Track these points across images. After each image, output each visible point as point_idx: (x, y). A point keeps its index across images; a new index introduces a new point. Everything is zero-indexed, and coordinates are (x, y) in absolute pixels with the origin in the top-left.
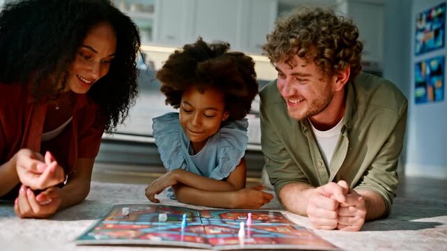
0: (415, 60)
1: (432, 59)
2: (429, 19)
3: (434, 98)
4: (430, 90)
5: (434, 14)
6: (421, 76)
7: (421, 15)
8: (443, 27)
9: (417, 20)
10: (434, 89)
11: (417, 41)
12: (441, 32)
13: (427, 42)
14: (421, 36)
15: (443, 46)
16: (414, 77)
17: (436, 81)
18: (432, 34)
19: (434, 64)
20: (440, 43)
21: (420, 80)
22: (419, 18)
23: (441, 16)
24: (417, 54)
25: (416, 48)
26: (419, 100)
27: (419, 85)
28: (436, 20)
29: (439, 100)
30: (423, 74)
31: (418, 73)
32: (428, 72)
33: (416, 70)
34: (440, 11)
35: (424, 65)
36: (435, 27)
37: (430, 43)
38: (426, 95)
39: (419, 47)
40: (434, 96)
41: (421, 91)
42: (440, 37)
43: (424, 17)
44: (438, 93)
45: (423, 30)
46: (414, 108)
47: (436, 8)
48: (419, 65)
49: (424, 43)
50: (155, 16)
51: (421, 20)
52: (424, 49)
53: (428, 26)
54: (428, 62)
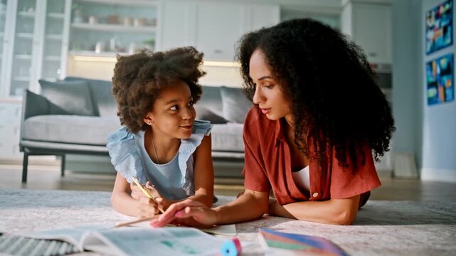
0: (427, 59)
1: (441, 58)
2: (438, 16)
3: (445, 100)
4: (441, 90)
5: (442, 10)
6: (432, 76)
7: (430, 12)
8: (451, 24)
9: (427, 18)
10: (445, 89)
11: (427, 40)
12: (449, 29)
13: (436, 40)
14: (431, 34)
15: (452, 43)
16: (426, 78)
17: (446, 80)
18: (441, 31)
19: (444, 63)
20: (448, 41)
21: (432, 80)
22: (428, 15)
23: (449, 12)
24: (428, 54)
25: (426, 46)
26: (432, 101)
27: (431, 85)
28: (444, 16)
29: (450, 101)
30: (434, 73)
31: (429, 73)
32: (439, 71)
33: (427, 70)
34: (448, 7)
35: (434, 64)
36: (444, 24)
37: (440, 42)
38: (437, 95)
39: (429, 45)
40: (445, 96)
41: (432, 92)
42: (449, 34)
43: (433, 14)
44: (449, 92)
45: (432, 28)
46: (427, 110)
47: (444, 5)
48: (430, 64)
49: (434, 41)
50: (158, 29)
51: (430, 17)
52: (435, 48)
53: (437, 24)
54: (438, 60)
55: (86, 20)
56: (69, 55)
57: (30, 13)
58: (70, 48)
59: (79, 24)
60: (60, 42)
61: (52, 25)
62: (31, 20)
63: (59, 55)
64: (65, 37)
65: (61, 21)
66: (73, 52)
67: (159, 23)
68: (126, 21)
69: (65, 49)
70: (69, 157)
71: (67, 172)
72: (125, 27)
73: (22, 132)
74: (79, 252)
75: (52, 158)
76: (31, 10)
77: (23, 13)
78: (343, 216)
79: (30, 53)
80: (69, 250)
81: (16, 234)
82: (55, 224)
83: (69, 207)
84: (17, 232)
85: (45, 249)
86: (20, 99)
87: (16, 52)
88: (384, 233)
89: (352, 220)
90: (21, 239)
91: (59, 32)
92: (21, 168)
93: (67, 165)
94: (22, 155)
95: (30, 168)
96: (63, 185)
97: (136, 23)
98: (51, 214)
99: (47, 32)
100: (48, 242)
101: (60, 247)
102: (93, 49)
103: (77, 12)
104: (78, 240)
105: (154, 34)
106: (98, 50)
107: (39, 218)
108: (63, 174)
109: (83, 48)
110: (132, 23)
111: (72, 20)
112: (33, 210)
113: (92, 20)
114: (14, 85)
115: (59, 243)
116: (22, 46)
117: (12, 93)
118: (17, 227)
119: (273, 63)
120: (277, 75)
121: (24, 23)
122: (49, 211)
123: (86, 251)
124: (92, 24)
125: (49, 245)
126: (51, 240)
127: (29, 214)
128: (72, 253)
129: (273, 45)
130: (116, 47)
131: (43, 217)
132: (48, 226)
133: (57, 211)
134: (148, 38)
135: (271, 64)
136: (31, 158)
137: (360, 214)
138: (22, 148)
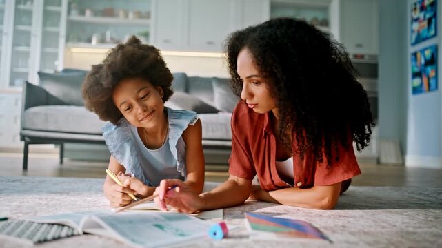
0: (411, 50)
1: (426, 49)
2: (423, 8)
3: (429, 89)
4: (425, 80)
5: (427, 2)
6: (417, 66)
7: (415, 4)
8: (435, 15)
9: (412, 11)
10: (429, 78)
11: (413, 31)
12: (433, 20)
13: (421, 31)
14: (416, 26)
15: (435, 35)
16: (410, 68)
17: (430, 70)
18: (425, 23)
19: (428, 54)
20: (432, 32)
21: (416, 70)
22: (413, 6)
23: (433, 4)
24: (413, 45)
25: (411, 37)
26: (416, 91)
27: (416, 75)
28: (429, 8)
29: (433, 90)
30: (418, 63)
31: (414, 63)
32: (423, 61)
33: (412, 61)
35: (419, 55)
36: (428, 16)
37: (424, 33)
38: (422, 84)
39: (414, 36)
40: (429, 85)
41: (417, 82)
42: (433, 26)
43: (418, 6)
44: (432, 82)
45: (417, 20)
46: (412, 99)
48: (415, 55)
49: (419, 32)
51: (415, 9)
52: (420, 39)
53: (421, 15)
54: (423, 51)
55: (82, 13)
56: (66, 46)
57: (27, 6)
58: (67, 40)
59: (75, 16)
60: (57, 34)
61: (50, 17)
62: (29, 13)
63: (57, 46)
64: (62, 29)
65: (58, 14)
66: (70, 44)
67: (153, 15)
68: (121, 13)
69: (62, 41)
70: (67, 146)
71: (65, 160)
72: (120, 19)
73: (23, 122)
74: (79, 235)
75: (51, 147)
76: (29, 3)
77: (22, 7)
78: (325, 201)
79: (28, 45)
80: (70, 233)
81: (21, 219)
82: (56, 209)
83: (68, 193)
84: (22, 217)
85: (48, 233)
86: (20, 89)
87: (15, 44)
88: (362, 216)
89: (334, 205)
90: (25, 224)
91: (57, 24)
92: (22, 156)
93: (65, 153)
94: (22, 144)
95: (30, 156)
96: (62, 172)
97: (131, 15)
98: (52, 200)
99: (44, 24)
100: (51, 226)
101: (62, 230)
102: (89, 41)
103: (73, 5)
104: (78, 223)
105: (148, 26)
106: (94, 42)
107: (40, 203)
108: (61, 162)
109: (79, 40)
110: (127, 16)
111: (69, 13)
112: (35, 196)
113: (88, 13)
114: (14, 76)
115: (61, 227)
116: (21, 38)
117: (12, 84)
118: (21, 213)
119: (260, 63)
120: (264, 74)
121: (22, 16)
122: (50, 197)
123: (85, 233)
124: (88, 17)
125: (51, 228)
126: (53, 224)
127: (31, 200)
128: (73, 235)
129: (260, 46)
130: (112, 39)
131: (45, 203)
132: (49, 211)
133: (58, 197)
134: (143, 30)
135: (258, 65)
136: (31, 147)
137: (342, 199)
138: (23, 137)
